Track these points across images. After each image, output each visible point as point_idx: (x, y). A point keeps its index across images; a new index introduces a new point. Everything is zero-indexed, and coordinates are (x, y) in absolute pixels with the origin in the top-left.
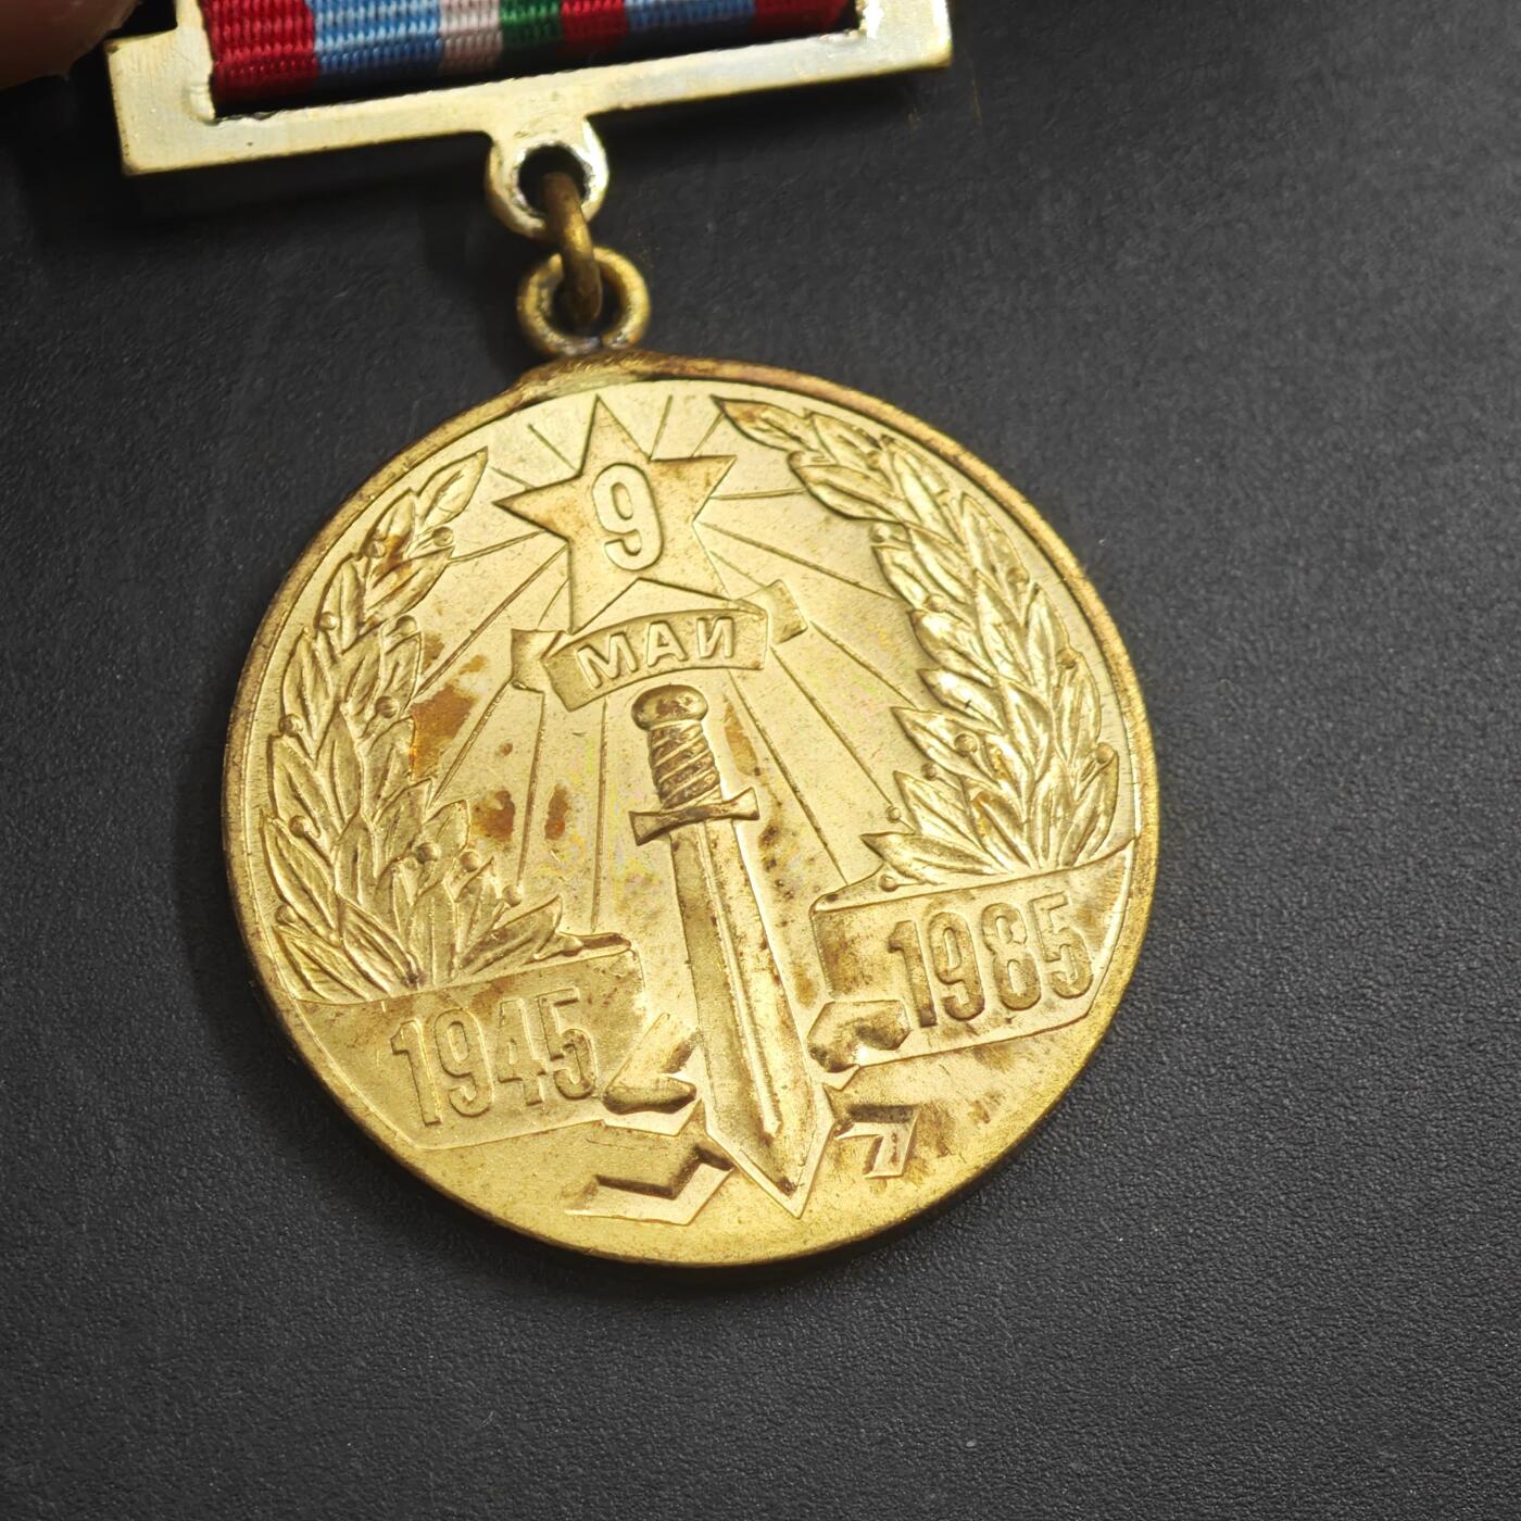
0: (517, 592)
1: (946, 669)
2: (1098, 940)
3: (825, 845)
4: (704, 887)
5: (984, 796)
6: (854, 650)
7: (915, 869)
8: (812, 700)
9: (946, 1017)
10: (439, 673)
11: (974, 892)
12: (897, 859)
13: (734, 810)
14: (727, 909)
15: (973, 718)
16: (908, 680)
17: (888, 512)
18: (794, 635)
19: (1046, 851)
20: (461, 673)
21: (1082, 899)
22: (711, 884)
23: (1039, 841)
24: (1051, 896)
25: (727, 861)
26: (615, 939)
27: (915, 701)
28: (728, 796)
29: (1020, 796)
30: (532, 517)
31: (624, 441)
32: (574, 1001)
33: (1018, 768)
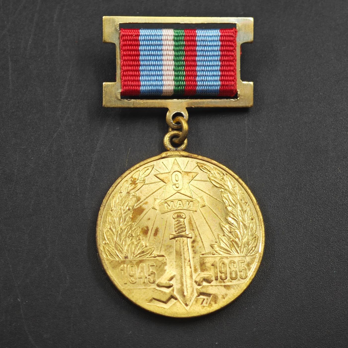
0: (155, 191)
1: (230, 217)
2: (249, 269)
3: (203, 245)
4: (180, 249)
5: (233, 241)
6: (214, 211)
7: (219, 251)
8: (205, 218)
9: (220, 279)
10: (139, 204)
11: (228, 257)
12: (216, 249)
13: (188, 236)
14: (184, 254)
15: (233, 226)
16: (223, 218)
17: (224, 187)
18: (203, 207)
19: (243, 252)
20: (143, 204)
21: (248, 262)
22: (182, 249)
23: (242, 250)
24: (242, 260)
25: (185, 245)
26: (163, 256)
27: (223, 222)
28: (187, 233)
29: (239, 241)
30: (160, 178)
31: (179, 167)
32: (154, 266)
33: (240, 236)
